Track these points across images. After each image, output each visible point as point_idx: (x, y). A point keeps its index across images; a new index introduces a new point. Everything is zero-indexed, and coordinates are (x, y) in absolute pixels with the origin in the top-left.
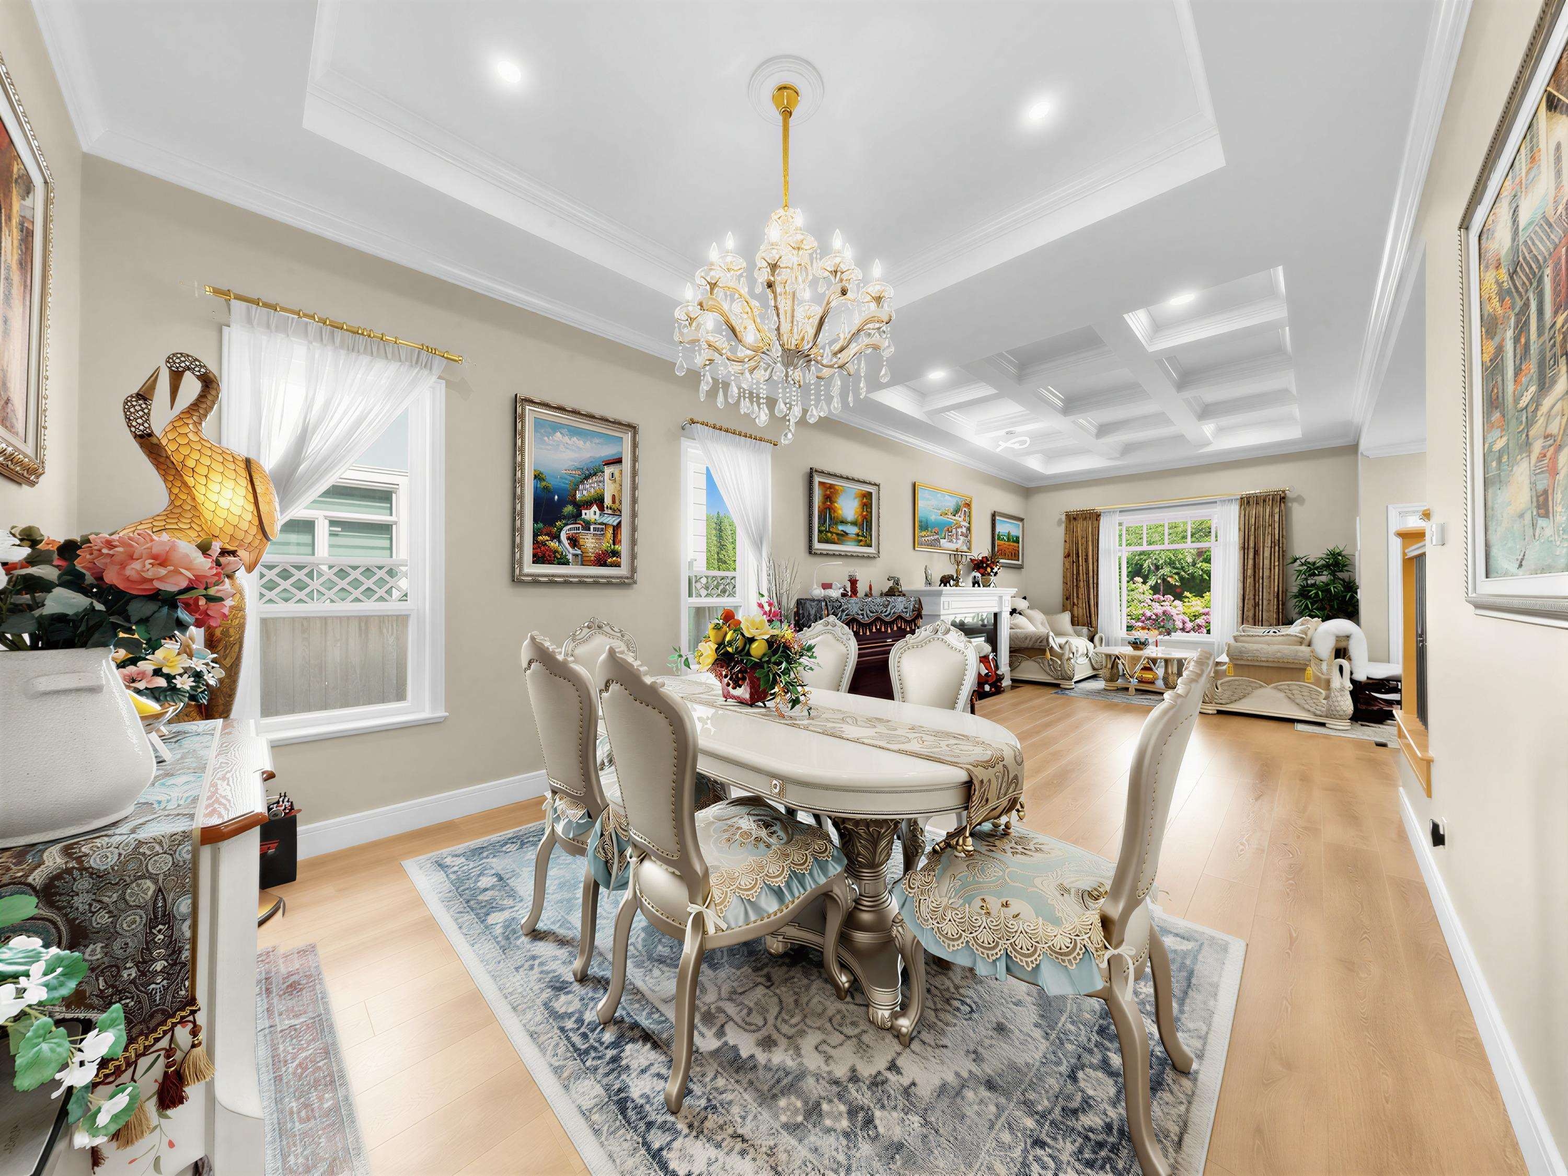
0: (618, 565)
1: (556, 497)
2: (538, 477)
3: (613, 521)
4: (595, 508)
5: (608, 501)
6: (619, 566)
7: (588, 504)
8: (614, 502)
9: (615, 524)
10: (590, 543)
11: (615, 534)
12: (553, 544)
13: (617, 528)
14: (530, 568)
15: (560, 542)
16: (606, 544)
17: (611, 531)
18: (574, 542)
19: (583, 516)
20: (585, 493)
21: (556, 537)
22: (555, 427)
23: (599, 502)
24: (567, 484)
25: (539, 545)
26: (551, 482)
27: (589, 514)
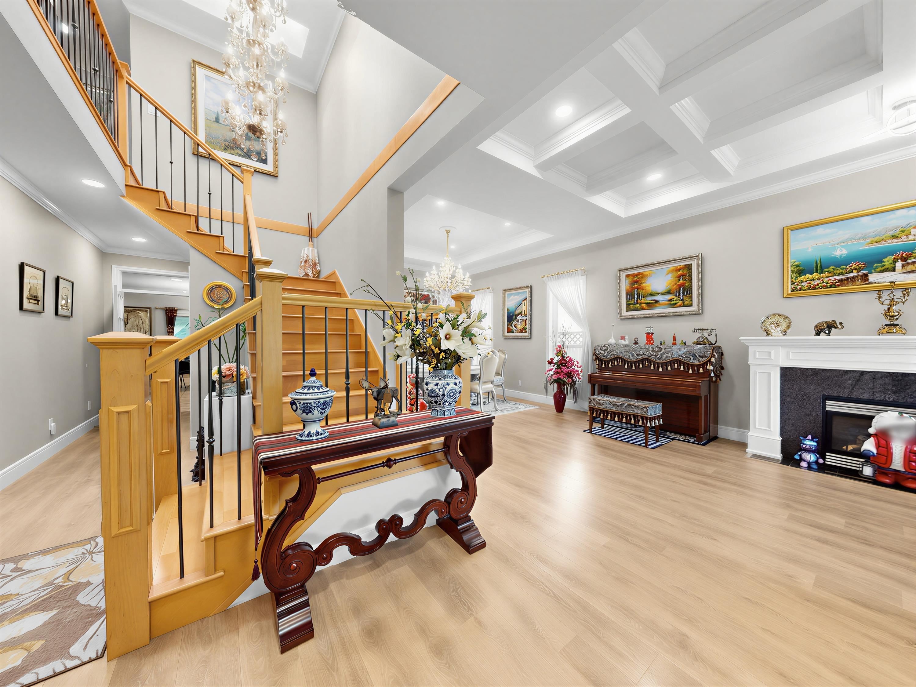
0: (526, 332)
1: (511, 314)
2: (508, 310)
4: (520, 316)
5: (523, 313)
7: (518, 315)
8: (525, 313)
10: (519, 327)
11: (525, 323)
13: (525, 320)
14: (506, 334)
16: (523, 326)
18: (515, 326)
20: (517, 312)
21: (512, 326)
22: (511, 295)
23: (521, 313)
24: (514, 310)
25: (508, 328)
26: (511, 310)
27: (519, 318)
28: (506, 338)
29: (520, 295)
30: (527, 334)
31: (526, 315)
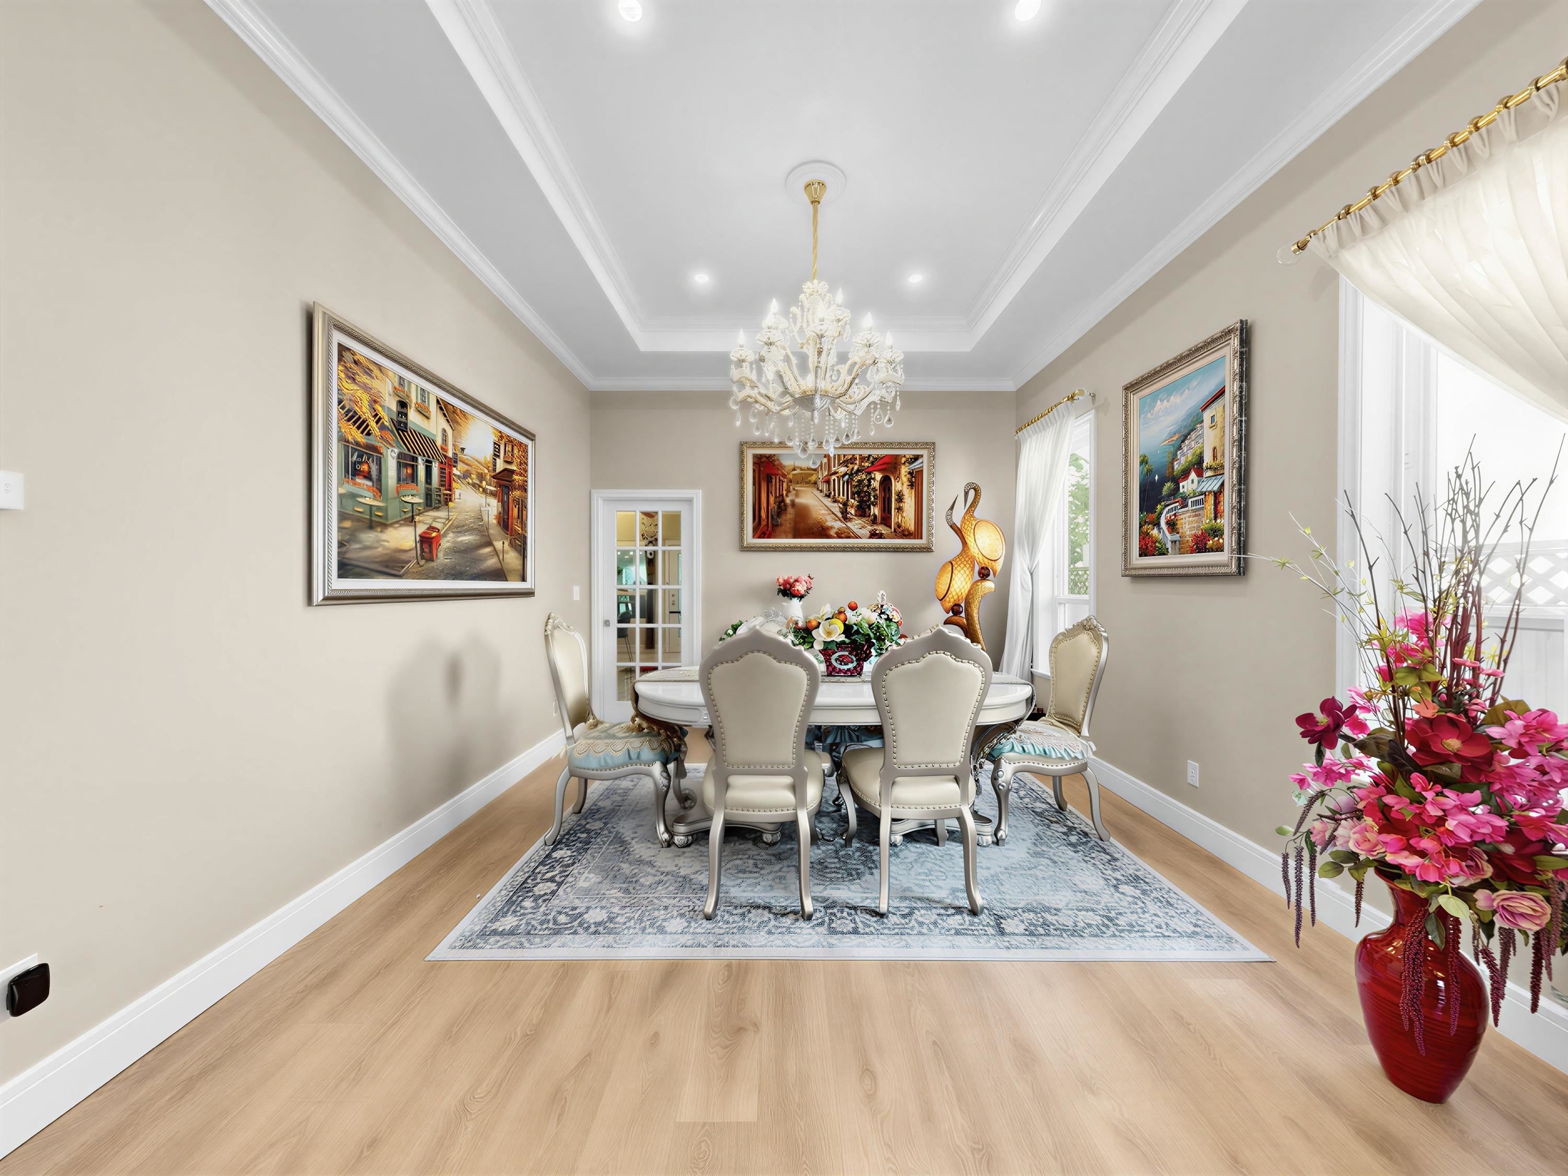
0: (1220, 549)
1: (1157, 478)
2: (1144, 461)
3: (1214, 485)
4: (1193, 475)
5: (1208, 460)
6: (1222, 551)
7: (1185, 474)
8: (1215, 457)
9: (1216, 488)
10: (1189, 525)
11: (1216, 504)
12: (1155, 532)
13: (1218, 494)
14: (1138, 561)
15: (1159, 529)
16: (1206, 521)
17: (1211, 499)
18: (1172, 525)
19: (1181, 490)
20: (1183, 460)
21: (1157, 524)
22: (1155, 397)
23: (1198, 465)
24: (1167, 459)
25: (1144, 536)
26: (1154, 462)
27: (1188, 486)
28: (1139, 577)
29: (1195, 383)
30: (1224, 558)
31: (1218, 470)
